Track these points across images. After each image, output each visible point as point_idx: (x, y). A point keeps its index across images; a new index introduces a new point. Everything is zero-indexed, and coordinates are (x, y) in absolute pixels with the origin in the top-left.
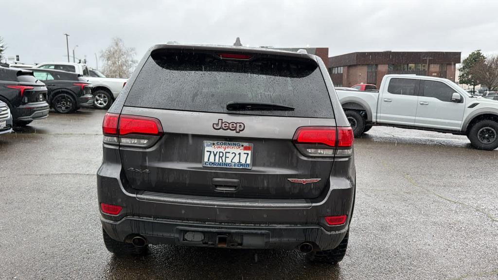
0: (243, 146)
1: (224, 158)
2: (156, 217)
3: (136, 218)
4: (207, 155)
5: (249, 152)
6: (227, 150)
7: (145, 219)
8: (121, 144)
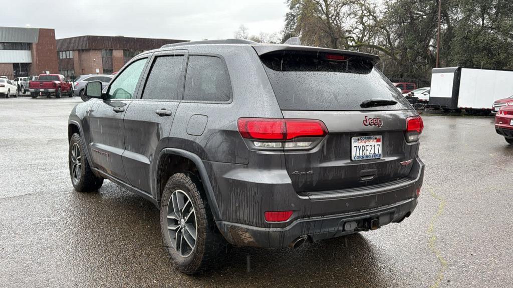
0: (376, 138)
1: (365, 151)
2: (322, 215)
3: (306, 220)
4: (354, 150)
5: (379, 143)
6: (367, 144)
7: (315, 218)
8: (285, 149)
